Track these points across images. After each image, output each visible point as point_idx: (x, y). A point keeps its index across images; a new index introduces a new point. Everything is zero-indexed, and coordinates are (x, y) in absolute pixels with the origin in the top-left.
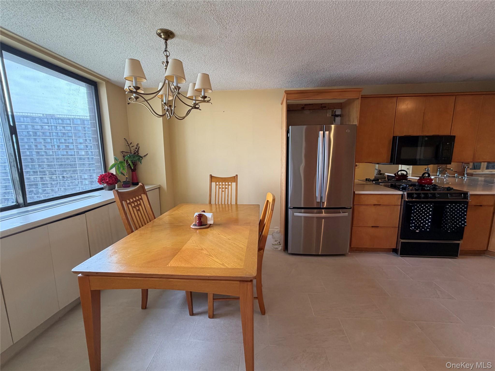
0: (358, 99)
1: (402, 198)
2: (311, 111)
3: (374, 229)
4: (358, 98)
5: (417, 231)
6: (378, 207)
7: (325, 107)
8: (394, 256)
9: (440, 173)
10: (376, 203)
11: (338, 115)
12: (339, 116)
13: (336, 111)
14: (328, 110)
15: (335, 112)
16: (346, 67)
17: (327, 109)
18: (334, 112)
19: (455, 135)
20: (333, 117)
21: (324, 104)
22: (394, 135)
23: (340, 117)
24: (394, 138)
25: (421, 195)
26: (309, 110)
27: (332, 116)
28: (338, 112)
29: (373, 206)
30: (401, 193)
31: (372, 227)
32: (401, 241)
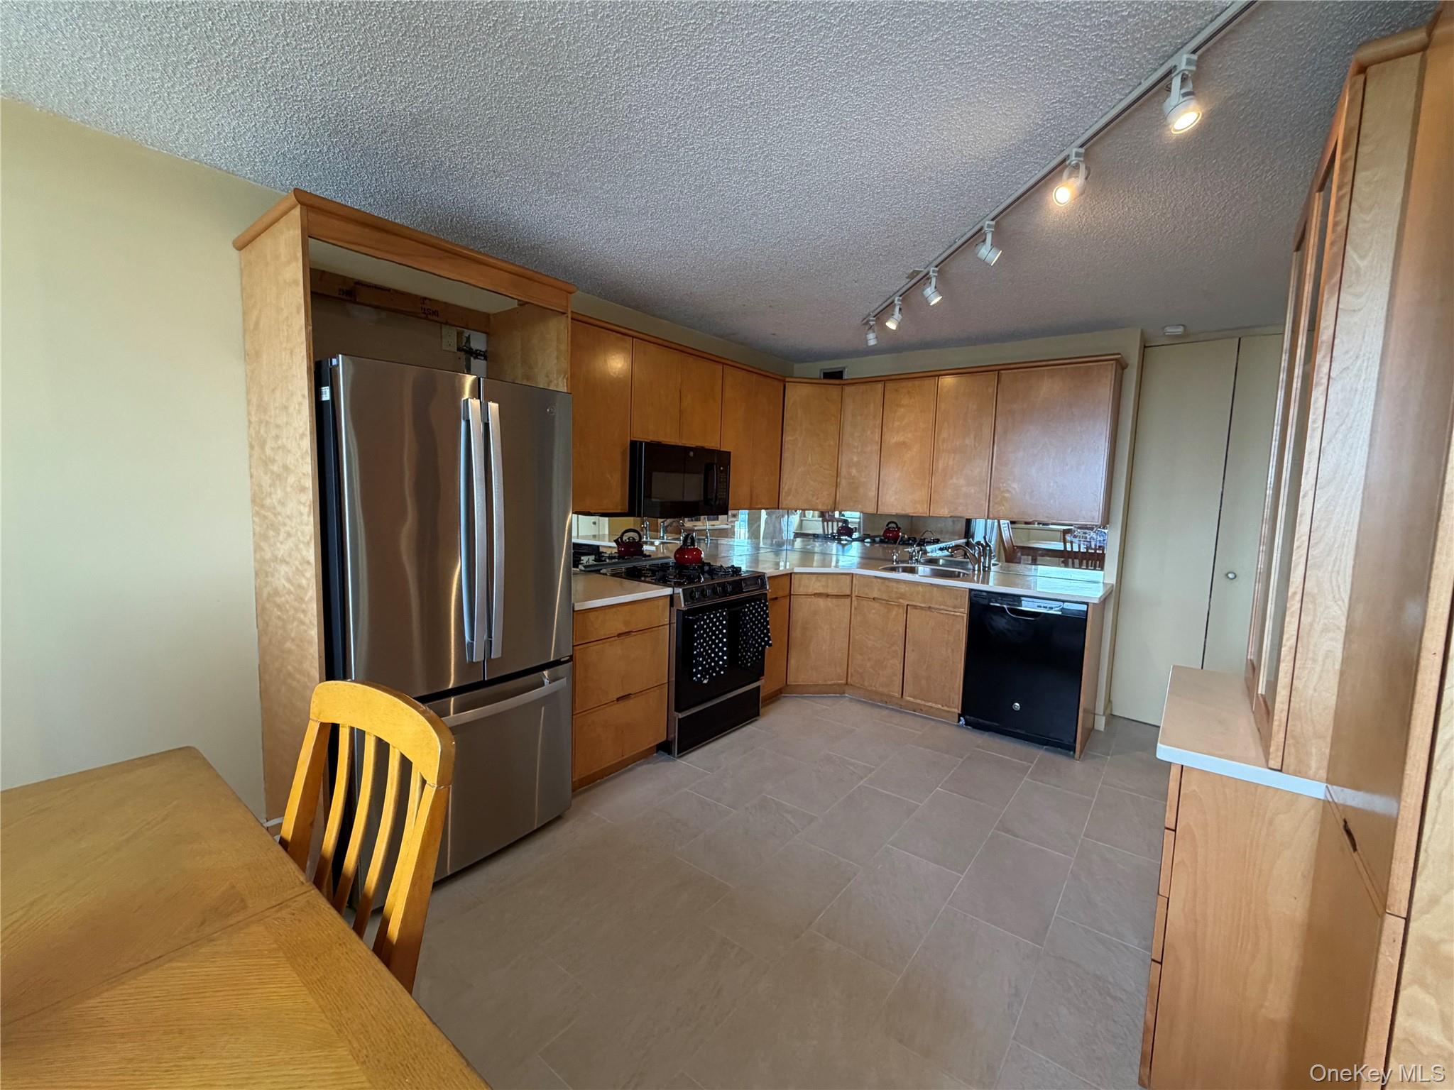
0: (564, 317)
1: (672, 605)
2: (383, 315)
3: (622, 704)
4: (564, 313)
5: (705, 682)
6: (628, 640)
7: (435, 313)
8: (667, 761)
9: (664, 533)
10: (624, 629)
11: (477, 350)
12: (481, 355)
13: (471, 336)
14: (445, 329)
15: (468, 339)
16: (536, 196)
17: (442, 323)
18: (464, 340)
19: (728, 450)
20: (462, 355)
21: (430, 300)
22: (632, 439)
23: (486, 359)
24: (634, 445)
25: (705, 593)
26: (376, 307)
27: (459, 352)
28: (478, 342)
29: (616, 638)
30: (668, 591)
31: (618, 699)
32: (678, 716)
